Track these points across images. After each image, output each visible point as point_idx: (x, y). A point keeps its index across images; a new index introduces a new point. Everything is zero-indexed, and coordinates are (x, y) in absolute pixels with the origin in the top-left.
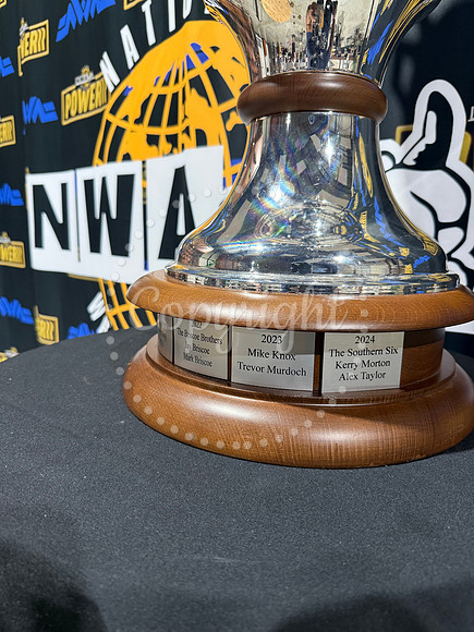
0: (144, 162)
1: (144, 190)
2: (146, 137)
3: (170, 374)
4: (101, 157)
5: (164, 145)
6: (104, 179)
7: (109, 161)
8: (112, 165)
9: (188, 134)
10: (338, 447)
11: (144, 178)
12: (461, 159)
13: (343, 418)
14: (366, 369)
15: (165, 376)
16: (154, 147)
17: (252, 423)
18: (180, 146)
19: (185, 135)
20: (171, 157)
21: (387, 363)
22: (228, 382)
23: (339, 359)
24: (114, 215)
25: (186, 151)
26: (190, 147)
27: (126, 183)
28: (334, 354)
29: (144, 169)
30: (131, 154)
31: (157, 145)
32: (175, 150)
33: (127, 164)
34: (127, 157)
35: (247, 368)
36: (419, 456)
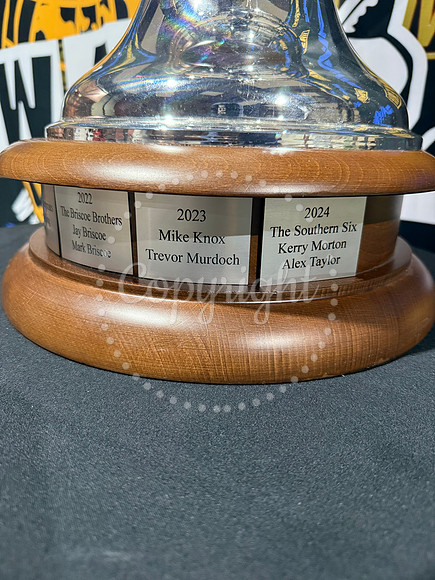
0: (60, 41)
1: (63, 73)
2: (59, 11)
3: (55, 271)
4: (10, 36)
5: (81, 19)
6: (16, 64)
7: (20, 41)
8: (24, 46)
9: (107, 5)
10: (282, 355)
11: (62, 60)
12: (404, 25)
13: (289, 317)
14: (316, 253)
15: (48, 274)
16: (70, 23)
17: (167, 331)
18: (98, 20)
19: (103, 6)
20: (90, 34)
21: (343, 244)
22: (134, 276)
23: (283, 240)
24: (32, 104)
25: (106, 25)
26: (109, 21)
27: (42, 66)
28: (277, 233)
29: (61, 49)
30: (44, 31)
31: (73, 20)
32: (93, 26)
33: (41, 44)
34: (40, 36)
35: (159, 257)
36: (381, 360)
